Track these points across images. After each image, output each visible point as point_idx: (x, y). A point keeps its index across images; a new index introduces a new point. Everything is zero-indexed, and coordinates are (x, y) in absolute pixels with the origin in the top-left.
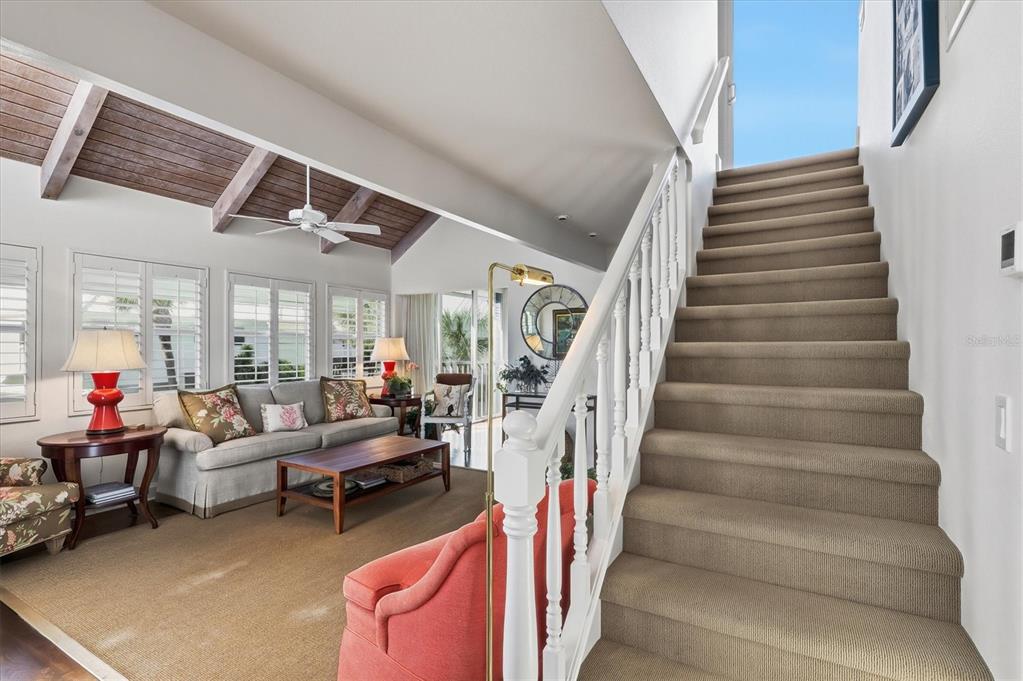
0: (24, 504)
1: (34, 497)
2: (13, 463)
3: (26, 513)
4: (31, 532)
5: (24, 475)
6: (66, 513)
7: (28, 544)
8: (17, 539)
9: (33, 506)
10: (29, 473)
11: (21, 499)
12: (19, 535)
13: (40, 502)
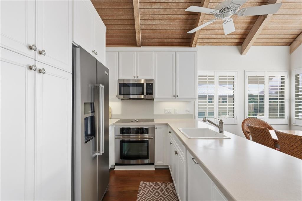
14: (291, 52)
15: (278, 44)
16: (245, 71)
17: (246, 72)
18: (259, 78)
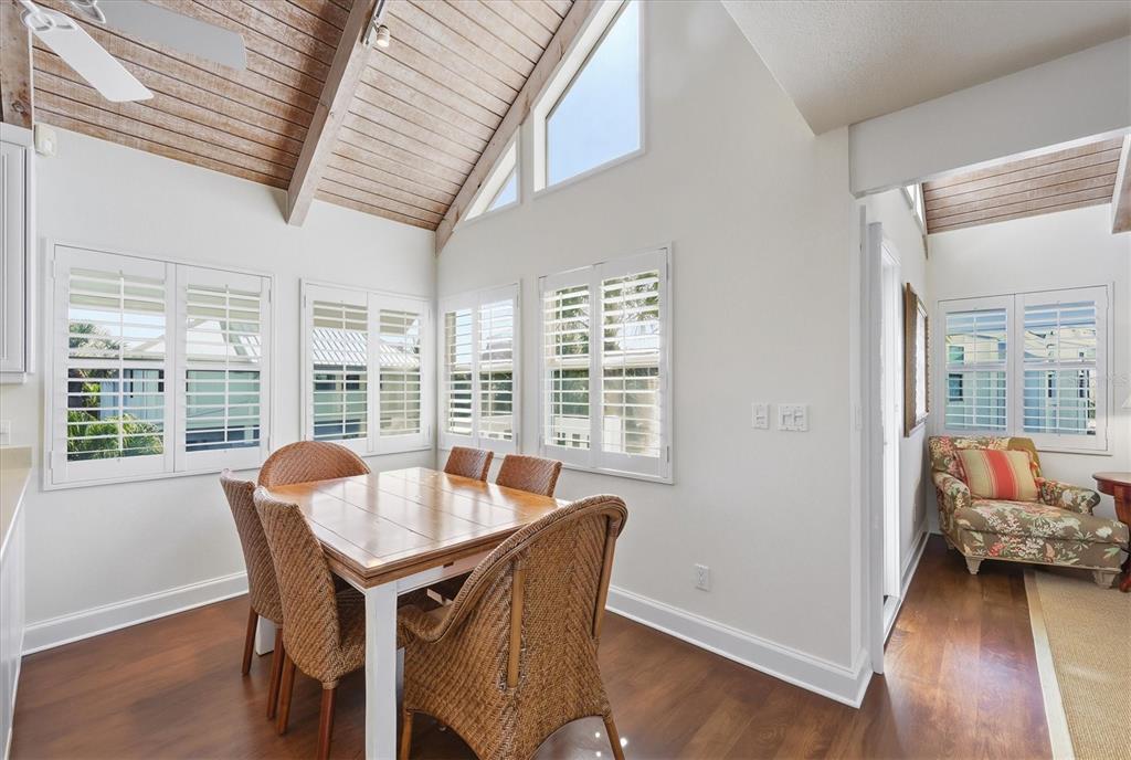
0: (1061, 525)
1: (1072, 522)
2: (1067, 488)
3: (1061, 532)
4: (1071, 554)
5: (1074, 501)
6: (1113, 551)
7: (1068, 564)
8: (1056, 556)
9: (1069, 530)
10: (1078, 501)
11: (1057, 520)
12: (1058, 552)
13: (1077, 528)
14: (438, 247)
15: (404, 219)
16: (300, 281)
17: (303, 284)
18: (348, 310)
